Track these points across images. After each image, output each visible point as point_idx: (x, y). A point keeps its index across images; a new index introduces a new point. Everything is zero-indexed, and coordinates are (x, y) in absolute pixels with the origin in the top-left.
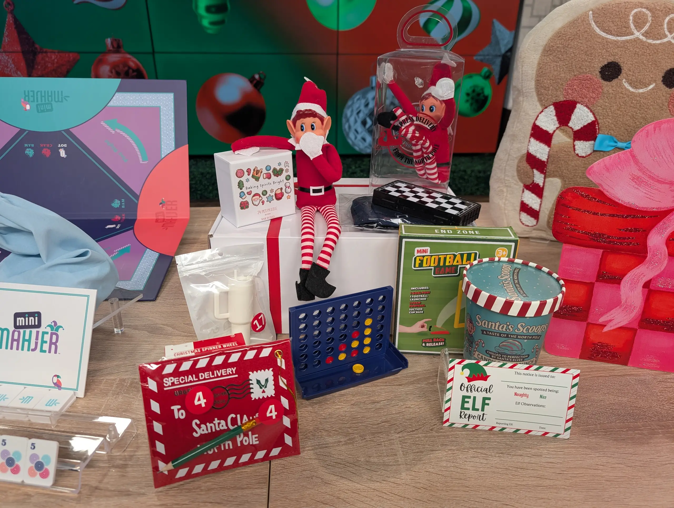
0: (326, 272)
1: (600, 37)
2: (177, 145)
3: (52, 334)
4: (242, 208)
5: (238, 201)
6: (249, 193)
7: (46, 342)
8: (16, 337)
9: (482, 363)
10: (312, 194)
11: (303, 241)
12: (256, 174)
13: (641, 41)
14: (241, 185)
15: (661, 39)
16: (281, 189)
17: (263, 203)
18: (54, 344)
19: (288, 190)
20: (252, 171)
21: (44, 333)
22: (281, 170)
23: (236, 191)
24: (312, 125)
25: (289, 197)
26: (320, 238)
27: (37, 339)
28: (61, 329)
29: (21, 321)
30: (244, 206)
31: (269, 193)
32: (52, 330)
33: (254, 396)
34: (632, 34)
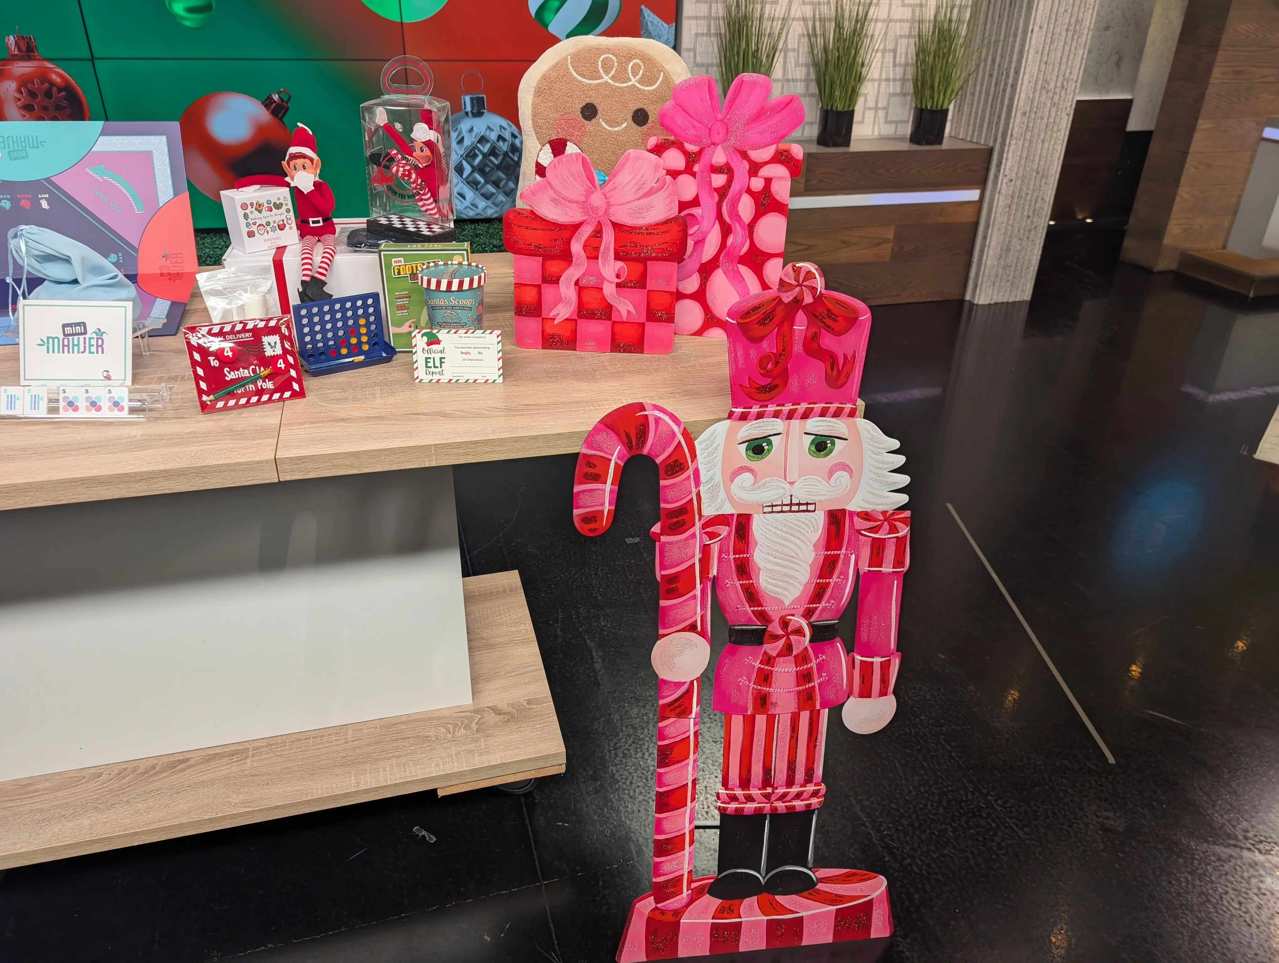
0: (324, 283)
1: (577, 80)
2: (176, 193)
3: (97, 339)
4: (249, 237)
5: (245, 230)
6: (254, 224)
7: (93, 345)
8: (66, 343)
9: (435, 331)
10: (312, 225)
11: (303, 259)
12: (259, 208)
13: (610, 84)
14: (246, 216)
15: (626, 82)
16: (283, 220)
17: (268, 232)
18: (100, 347)
19: (290, 222)
20: (255, 205)
21: (90, 339)
22: (281, 204)
23: (243, 222)
24: (303, 166)
25: (291, 228)
26: (318, 259)
27: (85, 343)
28: (105, 334)
29: (68, 330)
30: (251, 234)
31: (272, 224)
32: (97, 335)
33: (267, 354)
34: (602, 78)
